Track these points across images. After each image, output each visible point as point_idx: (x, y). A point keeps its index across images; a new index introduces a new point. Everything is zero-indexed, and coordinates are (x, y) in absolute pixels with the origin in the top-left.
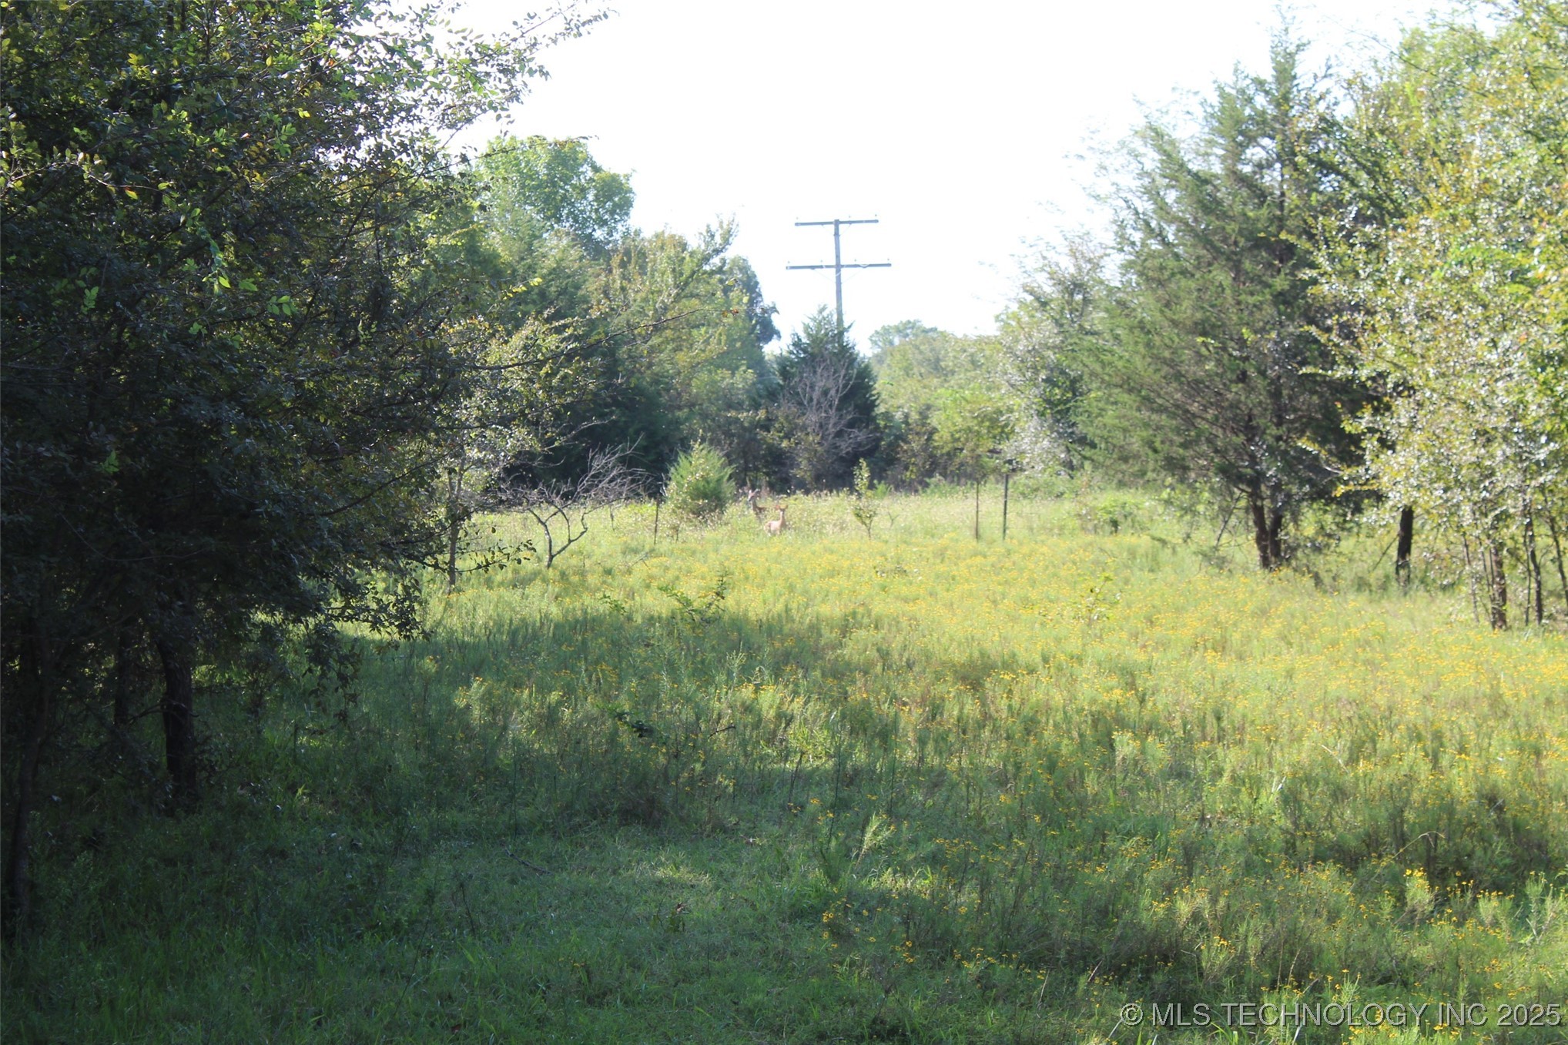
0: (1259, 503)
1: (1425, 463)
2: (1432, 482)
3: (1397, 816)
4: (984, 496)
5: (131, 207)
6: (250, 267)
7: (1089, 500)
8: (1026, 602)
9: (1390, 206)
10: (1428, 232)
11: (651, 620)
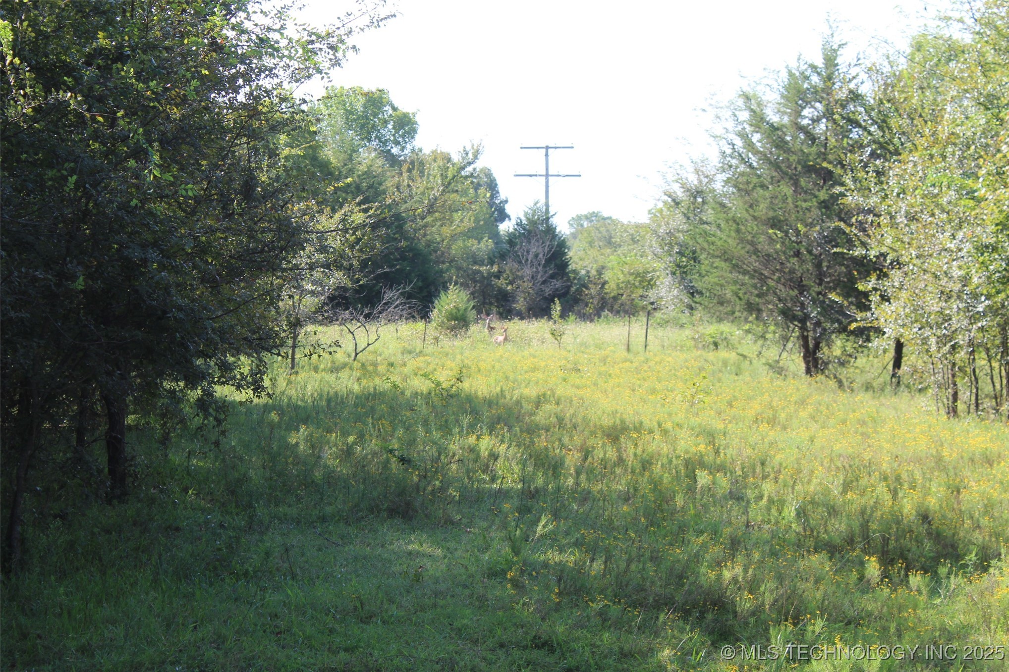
0: (805, 334)
1: (907, 310)
2: (912, 323)
3: (865, 525)
4: (633, 325)
5: (96, 126)
6: (169, 165)
7: (701, 329)
8: (654, 391)
9: (891, 148)
10: (915, 165)
11: (416, 394)
